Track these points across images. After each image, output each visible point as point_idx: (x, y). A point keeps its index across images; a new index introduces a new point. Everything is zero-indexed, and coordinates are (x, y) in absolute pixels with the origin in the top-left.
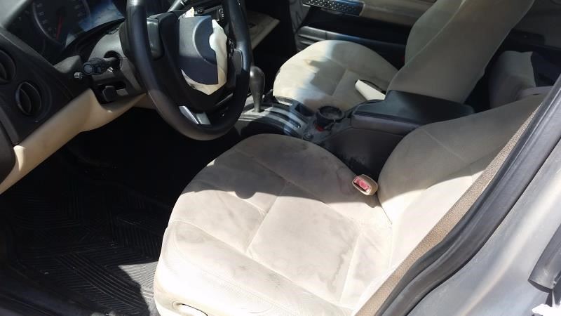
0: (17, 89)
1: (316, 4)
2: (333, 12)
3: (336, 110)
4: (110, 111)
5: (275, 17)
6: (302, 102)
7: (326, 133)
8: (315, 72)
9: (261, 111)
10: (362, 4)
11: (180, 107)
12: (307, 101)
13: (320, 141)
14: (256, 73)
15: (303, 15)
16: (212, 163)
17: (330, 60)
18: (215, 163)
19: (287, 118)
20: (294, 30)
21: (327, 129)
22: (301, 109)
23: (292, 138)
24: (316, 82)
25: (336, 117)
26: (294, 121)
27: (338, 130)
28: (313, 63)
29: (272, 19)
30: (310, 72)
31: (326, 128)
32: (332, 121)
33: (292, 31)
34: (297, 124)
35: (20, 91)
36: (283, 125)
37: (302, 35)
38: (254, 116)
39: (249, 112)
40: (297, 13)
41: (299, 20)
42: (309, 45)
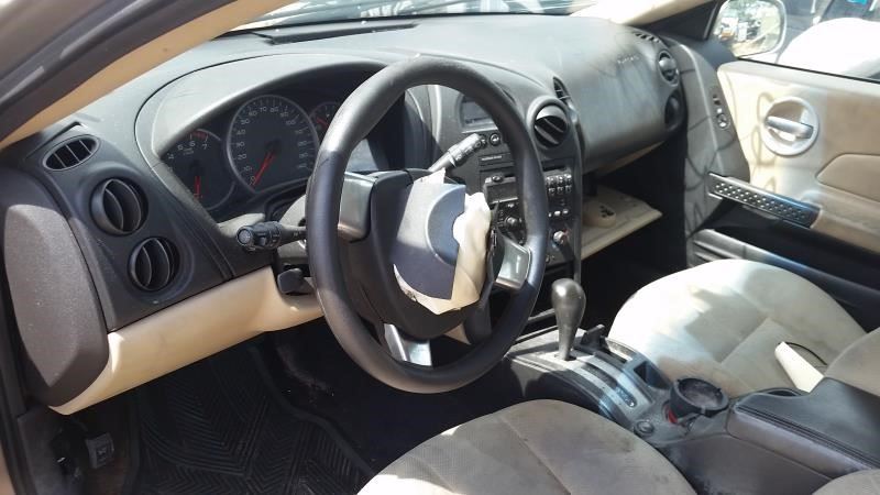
0: (137, 245)
1: (734, 196)
2: (762, 214)
3: (714, 391)
4: (293, 308)
5: (655, 206)
6: (653, 359)
7: (680, 430)
8: (701, 311)
9: (570, 358)
10: (819, 209)
11: (385, 325)
12: (663, 360)
13: (663, 443)
14: (571, 292)
15: (707, 211)
16: (450, 432)
17: (737, 296)
18: (455, 433)
19: (613, 383)
20: (687, 233)
21: (683, 425)
22: (647, 373)
23: (611, 422)
24: (697, 329)
25: (709, 403)
26: (625, 392)
27: (703, 431)
28: (703, 295)
29: (648, 207)
30: (693, 308)
31: (680, 420)
32: (697, 410)
33: (684, 233)
34: (631, 399)
35: (141, 251)
36: (600, 393)
37: (700, 243)
38: (553, 365)
39: (549, 357)
40: (696, 206)
41: (698, 216)
42: (707, 261)
